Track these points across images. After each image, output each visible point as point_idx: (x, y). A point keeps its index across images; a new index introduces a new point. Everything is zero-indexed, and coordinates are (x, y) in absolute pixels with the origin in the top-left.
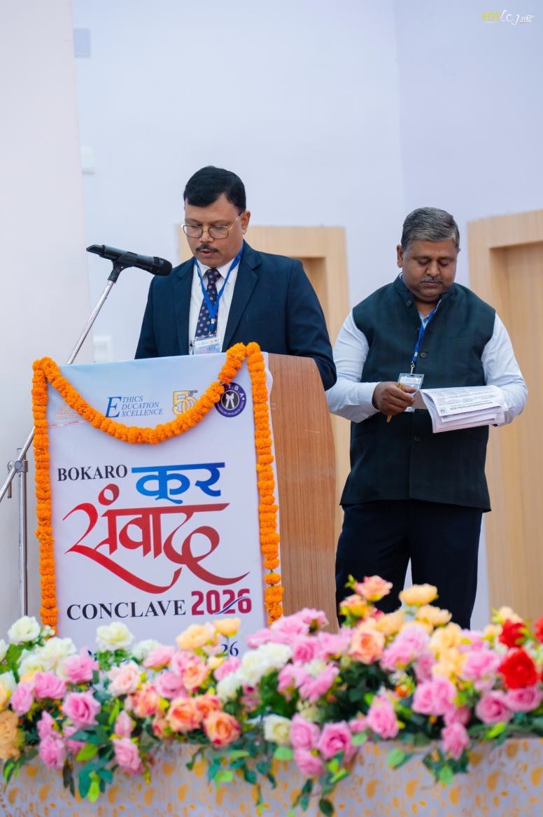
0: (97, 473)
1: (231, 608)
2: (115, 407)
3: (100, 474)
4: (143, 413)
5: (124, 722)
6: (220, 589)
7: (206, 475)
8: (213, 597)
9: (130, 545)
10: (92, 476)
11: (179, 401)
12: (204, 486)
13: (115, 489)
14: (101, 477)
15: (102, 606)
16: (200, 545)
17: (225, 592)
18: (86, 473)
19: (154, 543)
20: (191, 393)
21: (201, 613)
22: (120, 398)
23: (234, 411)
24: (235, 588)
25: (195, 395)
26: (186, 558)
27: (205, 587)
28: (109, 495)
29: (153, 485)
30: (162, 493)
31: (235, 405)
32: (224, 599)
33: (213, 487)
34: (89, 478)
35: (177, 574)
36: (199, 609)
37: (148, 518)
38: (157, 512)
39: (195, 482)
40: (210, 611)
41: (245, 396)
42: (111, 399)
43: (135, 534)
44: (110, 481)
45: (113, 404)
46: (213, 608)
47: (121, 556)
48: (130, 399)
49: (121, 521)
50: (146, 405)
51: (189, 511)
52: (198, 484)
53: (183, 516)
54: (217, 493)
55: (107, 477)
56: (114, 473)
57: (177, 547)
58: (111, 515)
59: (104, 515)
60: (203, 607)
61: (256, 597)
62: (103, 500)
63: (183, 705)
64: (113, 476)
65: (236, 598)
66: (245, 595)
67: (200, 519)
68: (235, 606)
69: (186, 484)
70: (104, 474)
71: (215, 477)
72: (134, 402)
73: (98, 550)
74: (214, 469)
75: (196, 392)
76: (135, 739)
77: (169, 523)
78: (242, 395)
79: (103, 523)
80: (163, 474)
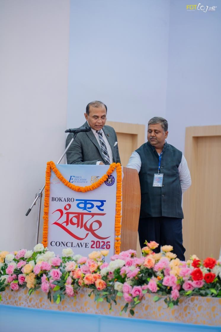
1: (103, 247)
2: (72, 179)
3: (65, 200)
4: (81, 182)
5: (70, 280)
6: (101, 241)
7: (99, 204)
8: (98, 243)
9: (73, 224)
10: (63, 201)
11: (93, 179)
13: (70, 205)
14: (66, 201)
15: (62, 242)
16: (95, 226)
17: (102, 242)
18: (61, 199)
19: (81, 224)
20: (97, 177)
21: (94, 248)
22: (74, 176)
23: (111, 184)
24: (106, 241)
25: (98, 178)
26: (91, 230)
27: (96, 240)
28: (67, 207)
29: (82, 205)
30: (85, 208)
31: (111, 182)
32: (102, 244)
33: (101, 208)
34: (62, 201)
35: (87, 234)
36: (93, 246)
37: (79, 216)
38: (83, 214)
39: (96, 206)
40: (97, 247)
41: (114, 180)
42: (71, 176)
43: (75, 220)
44: (68, 203)
47: (70, 227)
48: (77, 177)
49: (71, 216)
50: (82, 179)
51: (93, 215)
52: (97, 206)
53: (91, 216)
54: (103, 210)
55: (67, 201)
56: (70, 200)
57: (88, 226)
58: (68, 214)
59: (65, 214)
60: (94, 246)
61: (112, 244)
62: (65, 208)
63: (89, 276)
64: (69, 201)
65: (106, 244)
66: (108, 243)
67: (96, 218)
68: (105, 247)
69: (93, 206)
70: (66, 200)
71: (102, 205)
72: (79, 178)
73: (62, 224)
74: (102, 202)
75: (99, 177)
76: (73, 285)
77: (86, 218)
78: (113, 179)
79: (65, 216)
80: (86, 202)
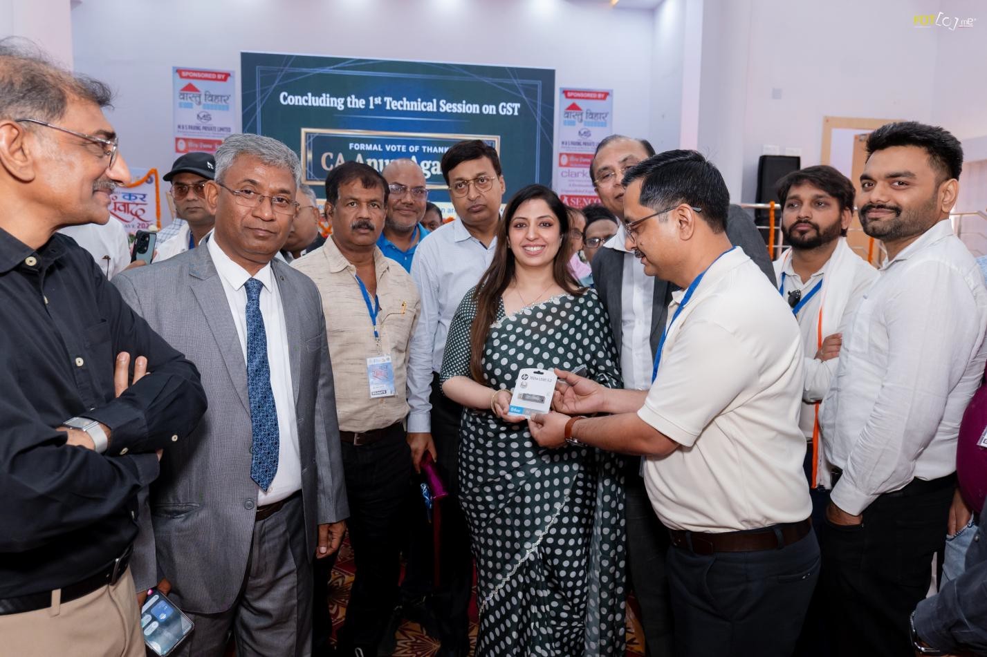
6: (145, 223)
7: (142, 196)
9: (120, 210)
12: (142, 199)
13: (116, 197)
16: (140, 213)
19: (126, 210)
24: (150, 223)
26: (136, 215)
27: (141, 222)
29: (127, 197)
30: (130, 199)
32: (146, 226)
33: (144, 199)
35: (133, 219)
37: (124, 205)
38: (128, 204)
39: (139, 198)
43: (122, 208)
47: (117, 213)
49: (118, 205)
51: (137, 204)
53: (135, 205)
54: (144, 201)
57: (134, 212)
58: (115, 203)
67: (140, 207)
69: (136, 198)
74: (144, 196)
77: (131, 207)
80: (130, 195)
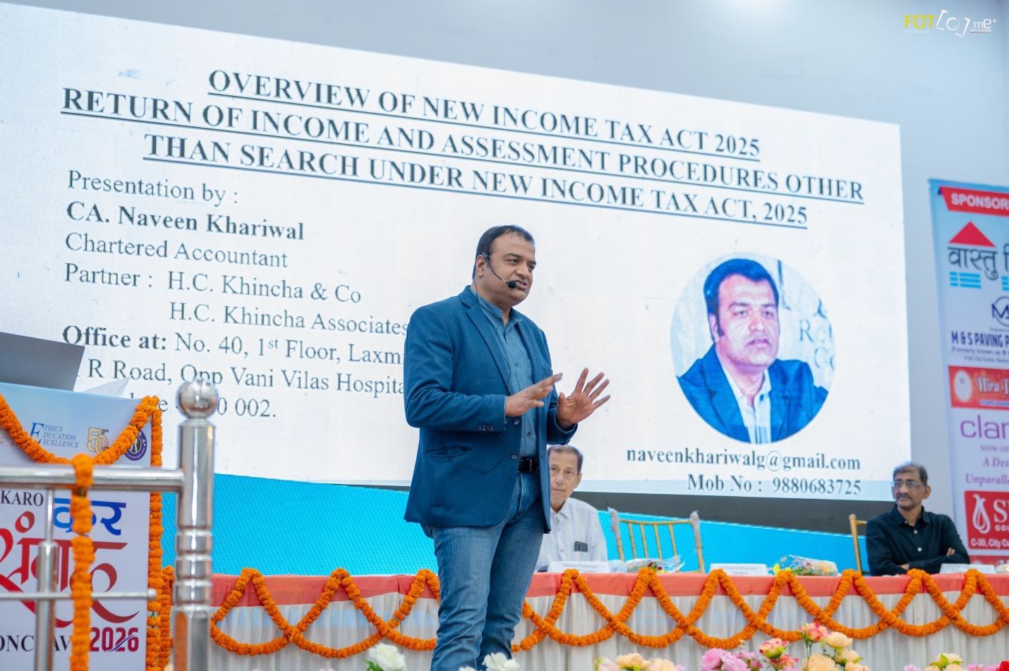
0: (16, 499)
1: (121, 646)
2: (38, 433)
3: (18, 500)
4: (62, 444)
6: (114, 626)
7: (109, 513)
8: (108, 634)
10: (11, 501)
11: (94, 437)
12: (108, 523)
13: (30, 516)
14: (19, 503)
15: (10, 638)
17: (119, 630)
18: (6, 497)
19: (61, 576)
20: (104, 431)
21: (97, 649)
22: (43, 425)
23: (136, 455)
24: (127, 626)
25: (106, 434)
27: (102, 624)
28: (25, 522)
29: (64, 518)
30: (72, 526)
31: (138, 450)
32: (117, 636)
33: (115, 526)
34: (8, 502)
36: (95, 645)
38: (67, 545)
39: (101, 519)
40: (105, 649)
41: (146, 443)
42: (34, 424)
44: (27, 508)
45: (36, 430)
46: (107, 646)
48: (53, 428)
49: (34, 551)
50: (64, 437)
51: (95, 546)
52: (104, 521)
54: (118, 532)
55: (25, 503)
56: (32, 500)
58: (26, 543)
59: (19, 543)
60: (98, 644)
61: (141, 636)
62: (20, 528)
64: (30, 504)
65: (127, 636)
66: (134, 634)
67: (102, 556)
68: (125, 645)
69: (91, 520)
70: (22, 500)
71: (117, 516)
72: (55, 432)
73: (11, 579)
74: (117, 508)
75: (108, 431)
78: (144, 441)
79: (17, 549)
